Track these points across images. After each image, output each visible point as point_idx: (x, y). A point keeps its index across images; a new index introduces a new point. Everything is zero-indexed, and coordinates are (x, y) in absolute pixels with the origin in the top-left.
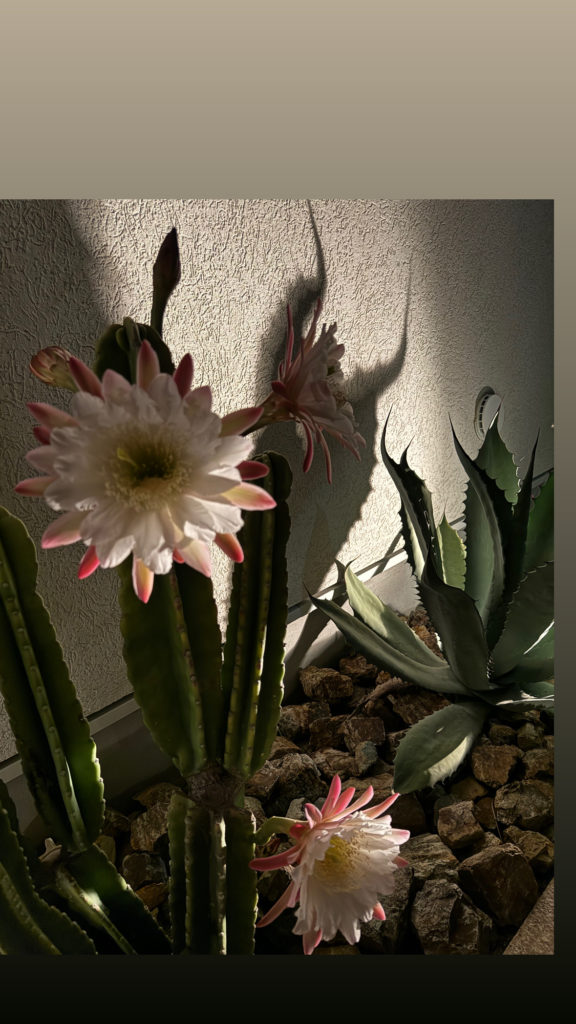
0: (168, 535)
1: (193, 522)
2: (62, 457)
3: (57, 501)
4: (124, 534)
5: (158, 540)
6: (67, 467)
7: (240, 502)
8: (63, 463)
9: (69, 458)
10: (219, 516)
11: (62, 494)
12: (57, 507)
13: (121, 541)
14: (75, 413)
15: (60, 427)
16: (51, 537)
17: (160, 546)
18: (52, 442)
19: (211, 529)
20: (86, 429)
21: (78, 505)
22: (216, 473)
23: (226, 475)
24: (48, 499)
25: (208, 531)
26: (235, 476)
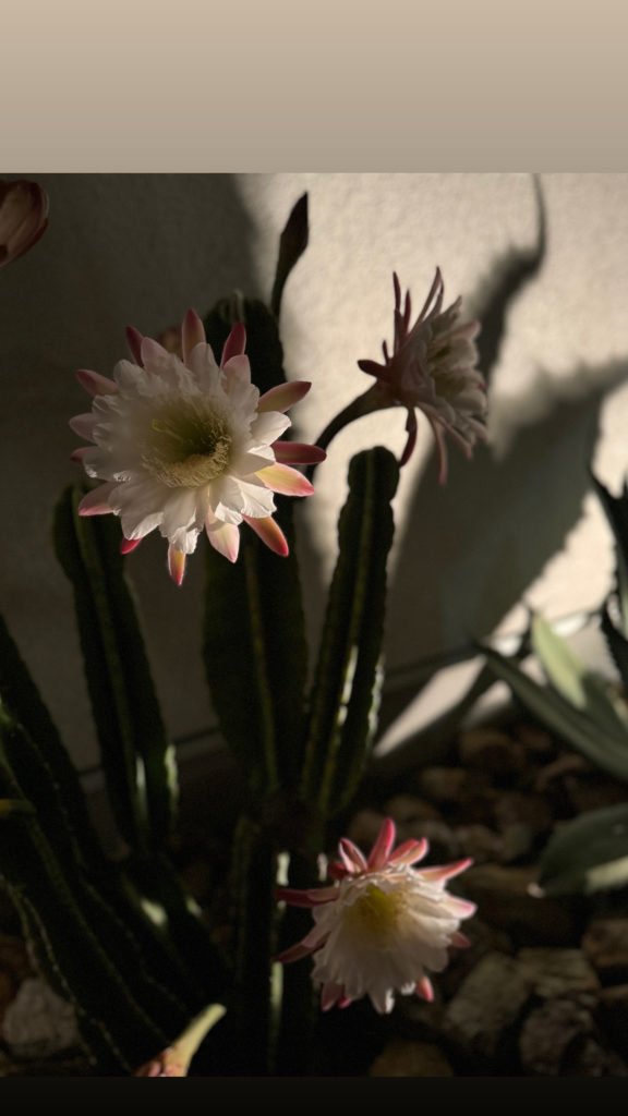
0: (201, 515)
1: (225, 504)
2: (100, 425)
3: (95, 470)
4: (158, 509)
5: (189, 517)
6: (106, 435)
7: (274, 485)
8: (101, 430)
9: (106, 426)
10: (251, 498)
11: (99, 464)
12: (93, 475)
13: (152, 516)
14: (117, 381)
15: (102, 395)
16: (88, 506)
17: (189, 525)
18: (93, 409)
19: (239, 511)
20: (126, 397)
21: (116, 476)
22: (253, 451)
23: (261, 454)
24: (87, 467)
25: (235, 513)
26: (270, 455)
